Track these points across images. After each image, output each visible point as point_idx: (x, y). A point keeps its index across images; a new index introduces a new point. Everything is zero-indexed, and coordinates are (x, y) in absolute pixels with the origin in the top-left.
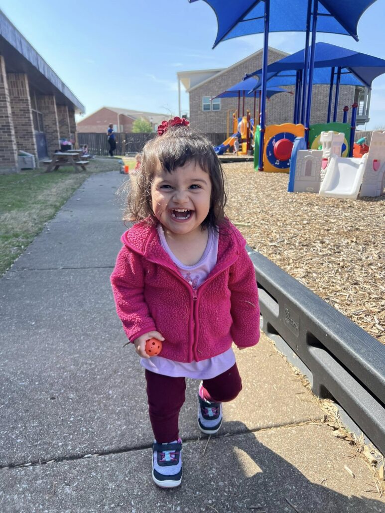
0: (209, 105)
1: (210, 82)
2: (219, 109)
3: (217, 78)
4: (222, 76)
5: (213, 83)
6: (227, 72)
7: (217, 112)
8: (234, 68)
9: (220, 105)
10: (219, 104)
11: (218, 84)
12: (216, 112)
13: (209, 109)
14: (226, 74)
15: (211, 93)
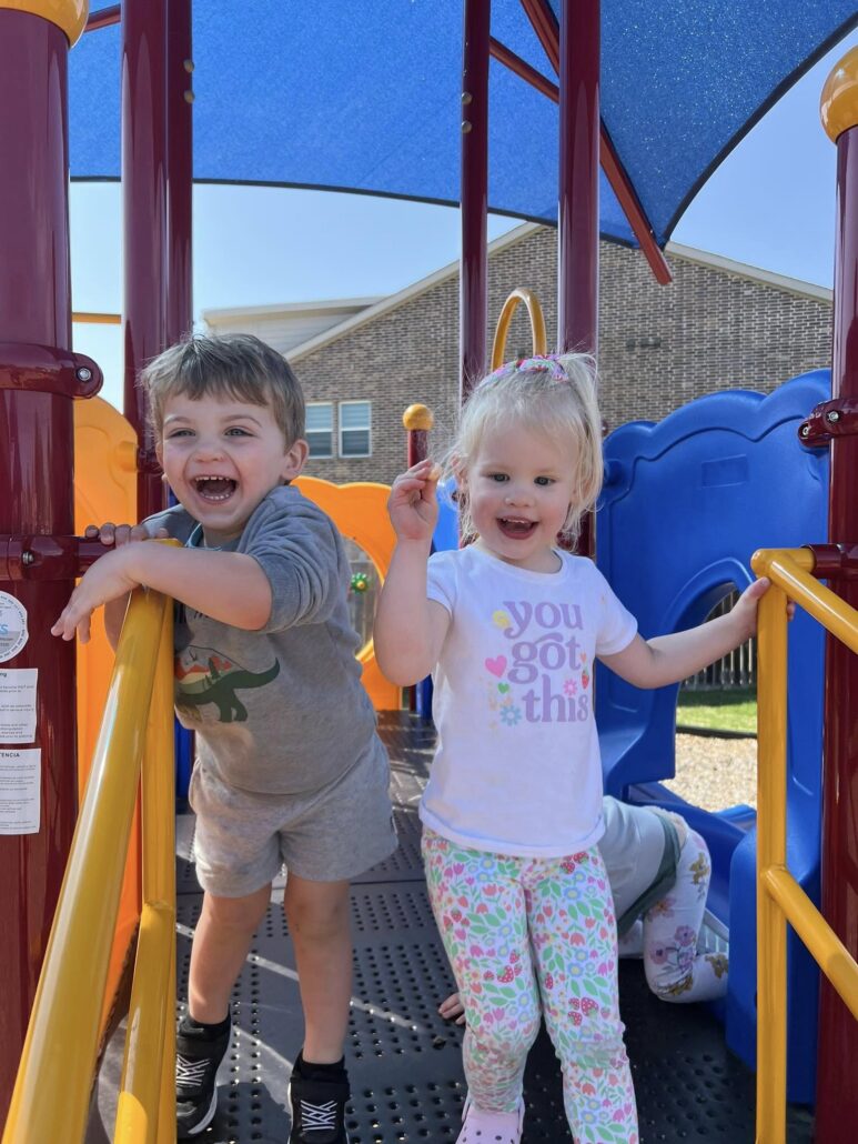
0: (328, 435)
1: (330, 347)
2: (366, 451)
3: (359, 332)
4: (376, 323)
5: (340, 351)
6: (396, 311)
7: (359, 461)
8: (426, 295)
9: (371, 437)
10: (366, 433)
11: (361, 354)
12: (353, 463)
13: (327, 451)
14: (394, 317)
15: (332, 388)
